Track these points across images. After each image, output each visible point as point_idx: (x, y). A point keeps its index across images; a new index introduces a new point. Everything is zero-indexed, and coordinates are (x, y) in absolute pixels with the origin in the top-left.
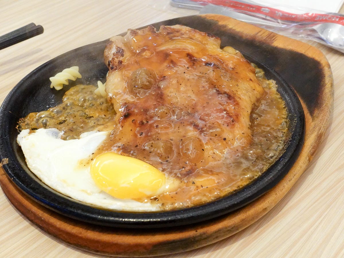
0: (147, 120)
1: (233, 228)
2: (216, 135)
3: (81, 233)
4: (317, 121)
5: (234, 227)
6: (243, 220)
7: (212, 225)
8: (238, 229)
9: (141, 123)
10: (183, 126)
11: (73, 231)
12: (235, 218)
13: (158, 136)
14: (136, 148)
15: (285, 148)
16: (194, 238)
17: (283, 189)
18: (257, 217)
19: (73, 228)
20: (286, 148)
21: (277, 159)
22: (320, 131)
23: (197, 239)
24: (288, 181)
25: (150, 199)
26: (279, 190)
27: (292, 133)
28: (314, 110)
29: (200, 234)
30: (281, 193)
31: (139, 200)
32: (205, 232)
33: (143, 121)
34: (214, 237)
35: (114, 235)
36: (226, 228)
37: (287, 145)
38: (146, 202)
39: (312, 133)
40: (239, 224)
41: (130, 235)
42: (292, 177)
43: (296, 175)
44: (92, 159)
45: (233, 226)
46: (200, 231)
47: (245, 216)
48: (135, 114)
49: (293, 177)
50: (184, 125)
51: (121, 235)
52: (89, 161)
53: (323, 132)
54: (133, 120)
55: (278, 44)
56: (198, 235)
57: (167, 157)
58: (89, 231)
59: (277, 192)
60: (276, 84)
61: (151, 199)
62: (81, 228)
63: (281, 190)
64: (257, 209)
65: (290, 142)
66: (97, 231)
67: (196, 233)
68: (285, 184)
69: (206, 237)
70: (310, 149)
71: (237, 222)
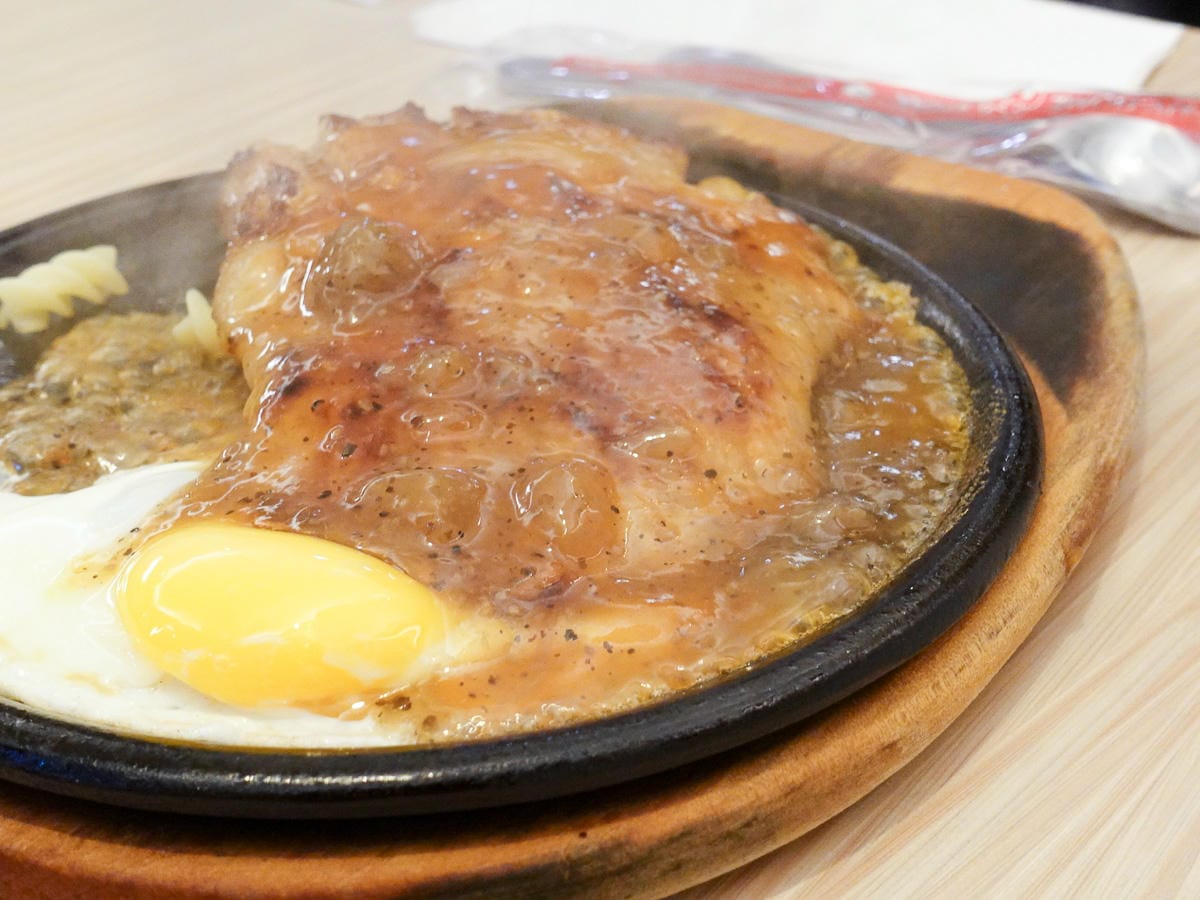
0: (378, 401)
1: (748, 825)
2: (670, 454)
3: (52, 852)
4: (1088, 421)
5: (755, 819)
6: (793, 790)
7: (657, 807)
8: (770, 835)
9: (349, 411)
10: (528, 419)
11: (16, 846)
12: (757, 779)
13: (418, 459)
14: (324, 500)
15: (963, 502)
16: (573, 864)
17: (963, 667)
18: (855, 782)
19: (19, 833)
20: (967, 501)
21: (933, 540)
22: (1105, 455)
23: (585, 870)
24: (984, 637)
25: (377, 700)
26: (947, 669)
27: (992, 450)
28: (1072, 384)
29: (602, 849)
30: (956, 683)
31: (327, 705)
32: (623, 839)
33: (360, 402)
34: (663, 865)
35: (204, 858)
36: (719, 822)
37: (973, 493)
38: (358, 716)
39: (1072, 460)
40: (779, 805)
41: (278, 856)
42: (1001, 622)
43: (1016, 616)
44: (129, 552)
45: (749, 815)
46: (602, 834)
47: (801, 772)
48: (327, 380)
49: (1005, 622)
50: (532, 419)
51: (236, 855)
52: (115, 558)
53: (1116, 461)
54: (315, 404)
55: (913, 181)
56: (588, 851)
57: (455, 533)
58: (90, 843)
59: (940, 676)
60: (913, 294)
61: (380, 703)
62: (55, 829)
63: (957, 670)
64: (857, 744)
65: (983, 479)
66: (124, 844)
67: (583, 841)
68: (973, 649)
69: (626, 862)
70: (1070, 517)
71: (766, 799)
